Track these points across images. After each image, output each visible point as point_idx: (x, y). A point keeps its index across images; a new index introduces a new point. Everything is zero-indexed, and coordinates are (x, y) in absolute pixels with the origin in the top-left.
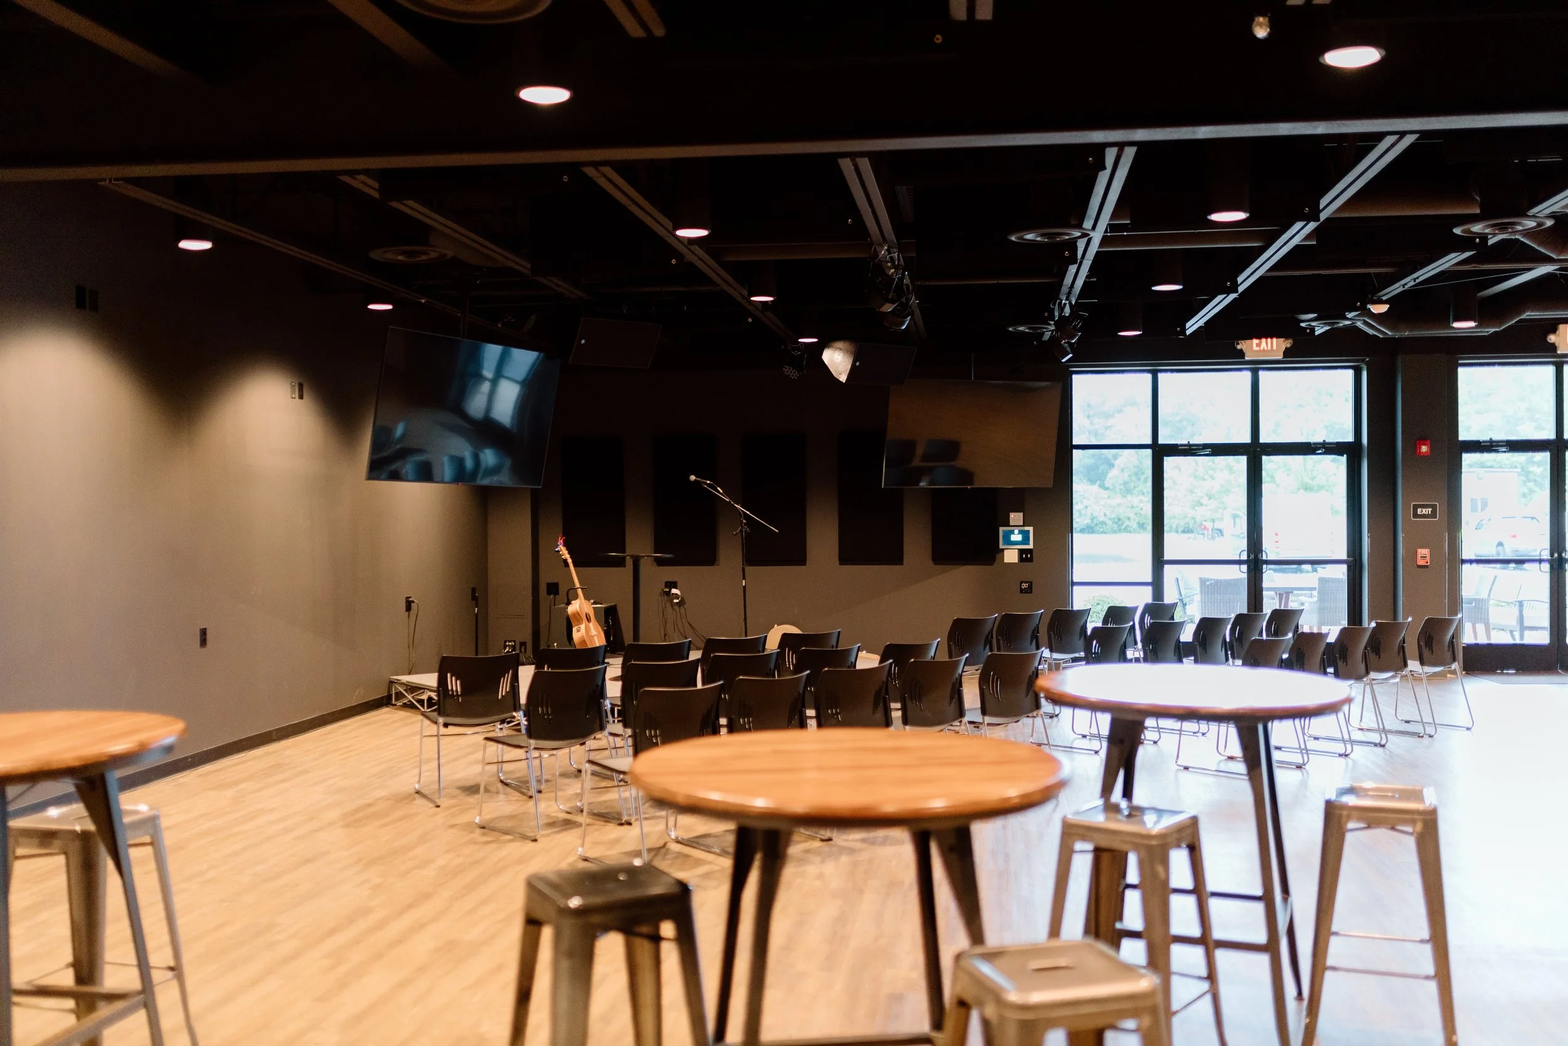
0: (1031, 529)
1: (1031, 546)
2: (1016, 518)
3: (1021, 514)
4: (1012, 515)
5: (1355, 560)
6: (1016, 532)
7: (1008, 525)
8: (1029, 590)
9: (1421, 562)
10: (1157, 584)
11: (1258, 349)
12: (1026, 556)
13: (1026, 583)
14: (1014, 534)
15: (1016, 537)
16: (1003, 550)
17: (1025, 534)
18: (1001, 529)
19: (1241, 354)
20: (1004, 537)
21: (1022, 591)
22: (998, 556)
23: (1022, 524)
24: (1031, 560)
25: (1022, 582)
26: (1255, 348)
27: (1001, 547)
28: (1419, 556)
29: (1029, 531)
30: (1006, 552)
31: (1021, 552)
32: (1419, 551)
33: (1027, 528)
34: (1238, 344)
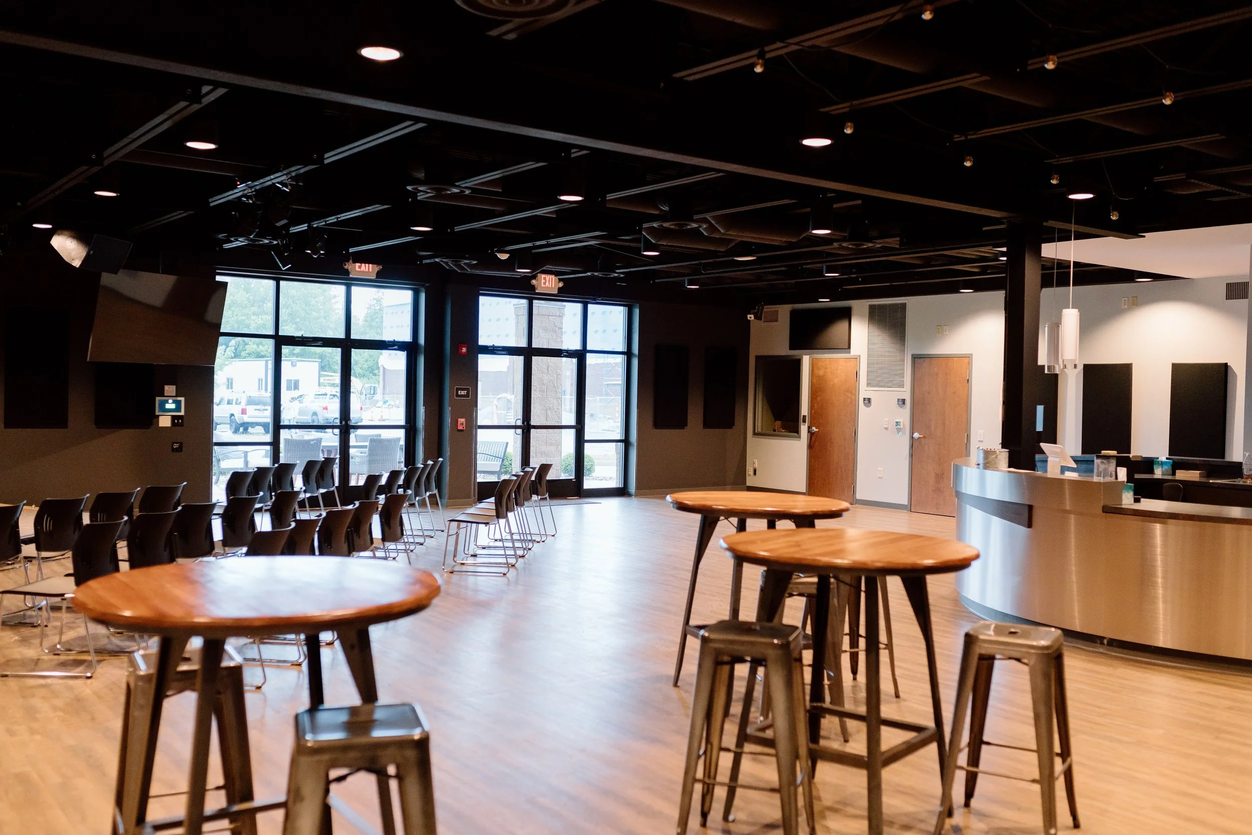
0: (182, 399)
1: (182, 413)
2: (170, 389)
3: (174, 387)
4: (167, 388)
5: (411, 426)
6: (170, 401)
7: (163, 396)
8: (180, 449)
9: (460, 428)
10: (275, 444)
11: (359, 270)
12: (178, 421)
13: (177, 443)
14: (168, 403)
15: (170, 405)
16: (158, 416)
17: (178, 403)
18: (158, 399)
19: (347, 272)
20: (160, 405)
21: (173, 450)
22: (155, 421)
23: (174, 395)
24: (182, 425)
25: (173, 443)
26: (357, 269)
27: (157, 413)
28: (459, 423)
29: (181, 401)
30: (161, 418)
31: (174, 418)
32: (459, 419)
33: (179, 399)
34: (345, 265)
